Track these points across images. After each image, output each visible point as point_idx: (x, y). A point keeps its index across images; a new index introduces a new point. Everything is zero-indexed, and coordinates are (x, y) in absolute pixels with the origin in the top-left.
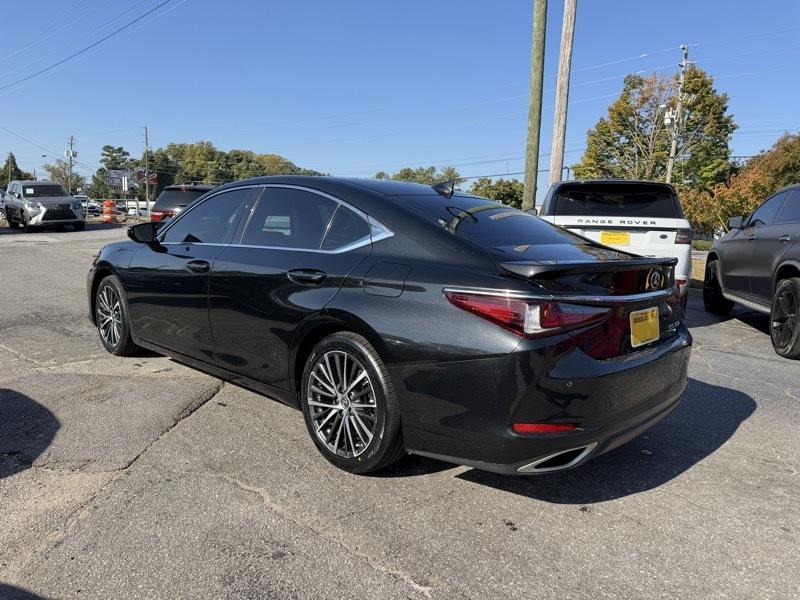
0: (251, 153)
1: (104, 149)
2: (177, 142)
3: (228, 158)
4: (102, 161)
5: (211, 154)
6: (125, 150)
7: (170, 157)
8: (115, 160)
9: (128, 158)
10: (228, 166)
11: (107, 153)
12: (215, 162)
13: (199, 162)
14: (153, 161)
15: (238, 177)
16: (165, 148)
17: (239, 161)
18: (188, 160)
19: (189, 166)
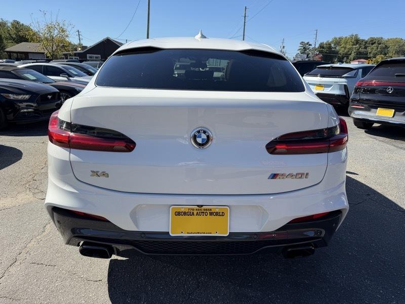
0: (382, 38)
1: (301, 44)
2: (338, 36)
3: (366, 43)
4: (299, 49)
5: (357, 41)
6: (310, 43)
7: (332, 45)
8: (305, 48)
9: (311, 47)
10: (366, 48)
11: (302, 45)
12: (358, 46)
13: (348, 46)
14: (323, 48)
15: (370, 53)
16: (330, 40)
17: (372, 44)
18: (342, 46)
19: (343, 49)
